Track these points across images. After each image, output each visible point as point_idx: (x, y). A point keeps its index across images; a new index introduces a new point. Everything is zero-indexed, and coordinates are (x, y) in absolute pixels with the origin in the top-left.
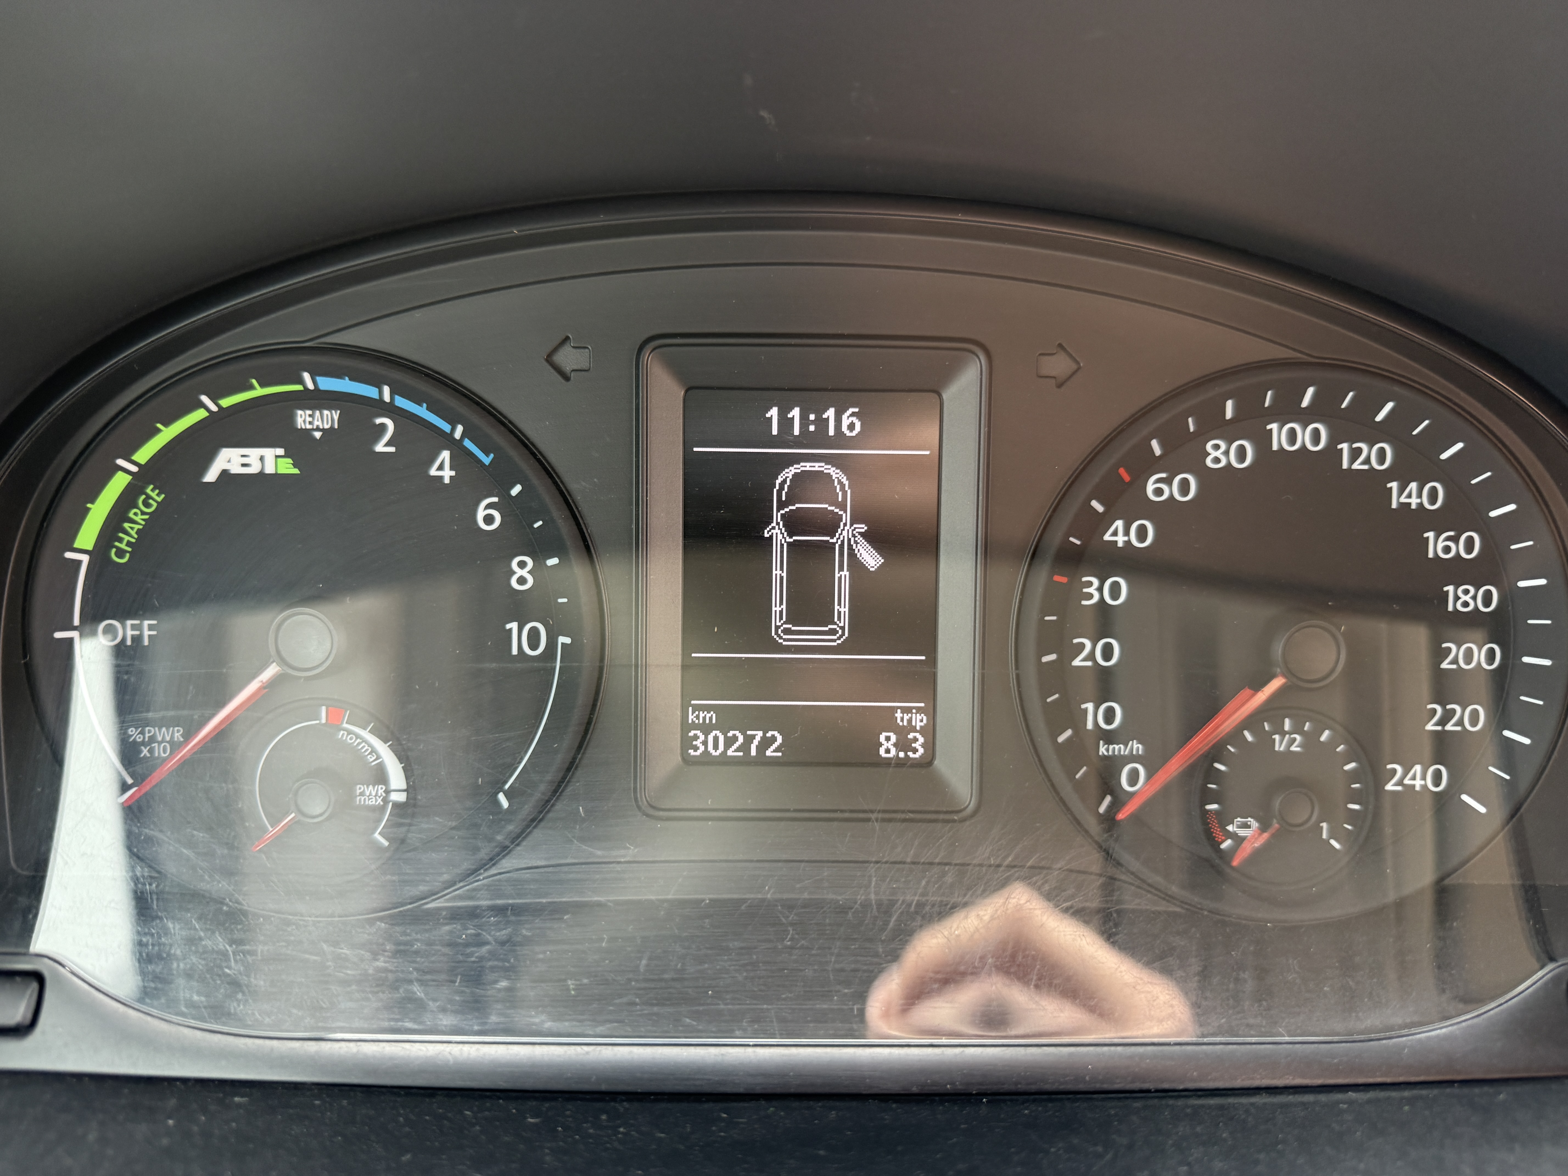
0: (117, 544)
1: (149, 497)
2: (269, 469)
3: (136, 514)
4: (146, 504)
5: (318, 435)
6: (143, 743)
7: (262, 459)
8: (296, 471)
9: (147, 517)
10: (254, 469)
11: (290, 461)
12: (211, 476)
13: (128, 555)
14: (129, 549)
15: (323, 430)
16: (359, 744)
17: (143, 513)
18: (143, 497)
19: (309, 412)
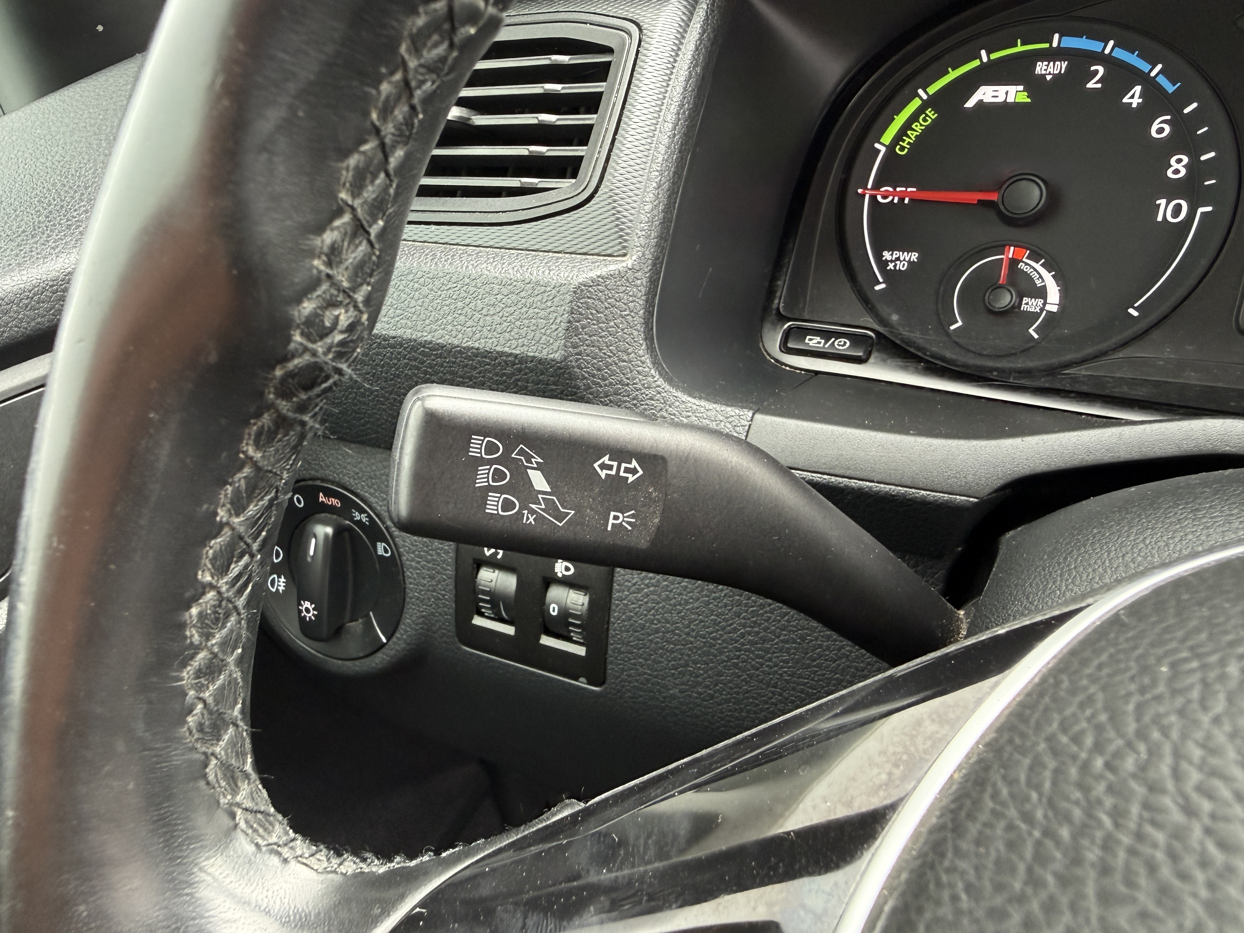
0: (901, 143)
1: (927, 115)
2: (1010, 99)
3: (916, 126)
4: (925, 120)
5: (1049, 78)
6: (892, 261)
7: (1007, 93)
8: (1029, 100)
9: (923, 128)
10: (1001, 99)
11: (1026, 94)
12: (970, 104)
13: (906, 150)
14: (908, 147)
15: (1053, 74)
16: (1031, 272)
17: (921, 125)
18: (924, 115)
19: (1046, 63)
